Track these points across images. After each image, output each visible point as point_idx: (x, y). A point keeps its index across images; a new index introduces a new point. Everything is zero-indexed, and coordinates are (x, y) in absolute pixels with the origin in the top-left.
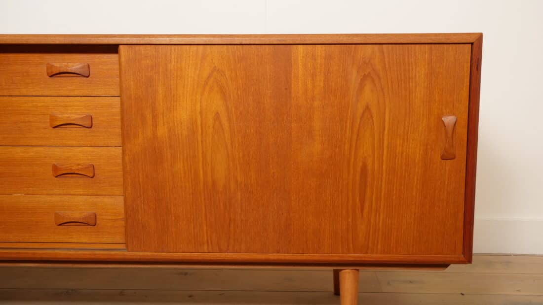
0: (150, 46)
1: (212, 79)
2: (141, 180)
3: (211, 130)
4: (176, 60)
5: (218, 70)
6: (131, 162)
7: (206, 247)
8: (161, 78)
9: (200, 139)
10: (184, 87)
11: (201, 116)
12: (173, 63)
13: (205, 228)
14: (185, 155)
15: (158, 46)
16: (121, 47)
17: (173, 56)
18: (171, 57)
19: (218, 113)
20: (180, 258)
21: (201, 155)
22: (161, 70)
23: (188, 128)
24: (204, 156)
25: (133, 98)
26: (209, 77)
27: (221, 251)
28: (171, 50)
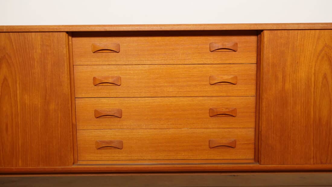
0: (284, 31)
1: (323, 52)
2: (272, 118)
3: (321, 84)
4: (300, 40)
5: (328, 46)
6: (266, 107)
7: (312, 160)
8: (290, 52)
9: (312, 90)
10: (304, 57)
11: (315, 76)
12: (298, 42)
13: (312, 148)
14: (302, 101)
15: (289, 31)
16: (265, 32)
17: (299, 38)
18: (297, 38)
19: (325, 74)
20: (297, 168)
21: (312, 101)
22: (290, 46)
23: (305, 84)
24: (315, 102)
25: (270, 64)
26: (321, 51)
27: (322, 163)
28: (298, 34)
